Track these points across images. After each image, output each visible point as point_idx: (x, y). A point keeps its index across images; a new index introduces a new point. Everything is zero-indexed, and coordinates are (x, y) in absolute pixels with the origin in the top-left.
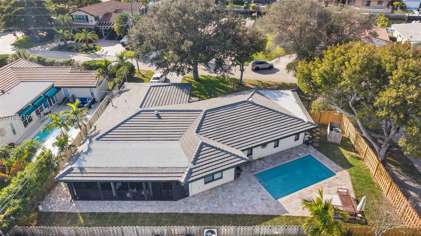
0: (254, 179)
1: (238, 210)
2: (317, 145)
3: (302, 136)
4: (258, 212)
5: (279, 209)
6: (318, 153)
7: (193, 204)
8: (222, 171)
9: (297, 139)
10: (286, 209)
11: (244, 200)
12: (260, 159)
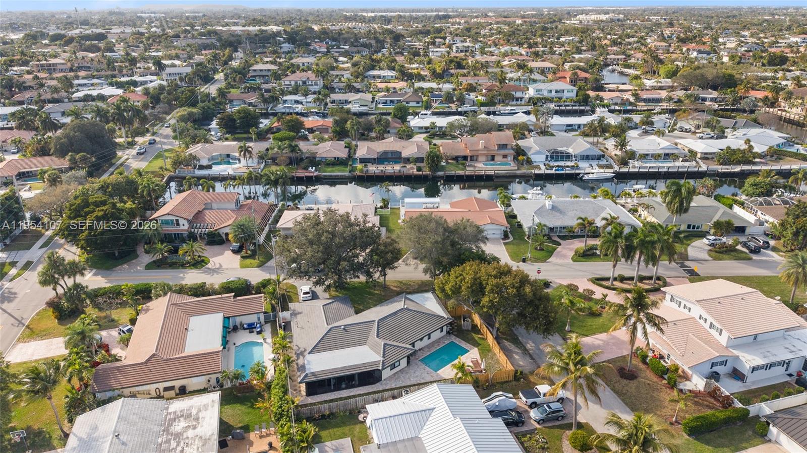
0: (420, 363)
2: (456, 333)
3: (445, 328)
6: (458, 339)
7: (386, 384)
8: (399, 361)
9: (442, 331)
11: (417, 376)
12: (420, 350)
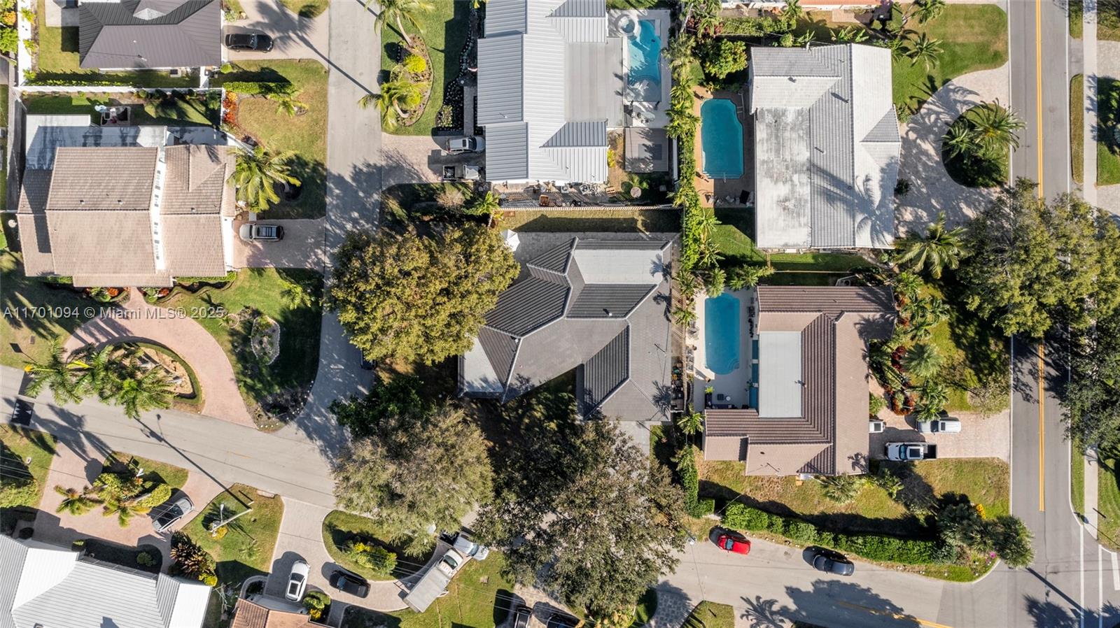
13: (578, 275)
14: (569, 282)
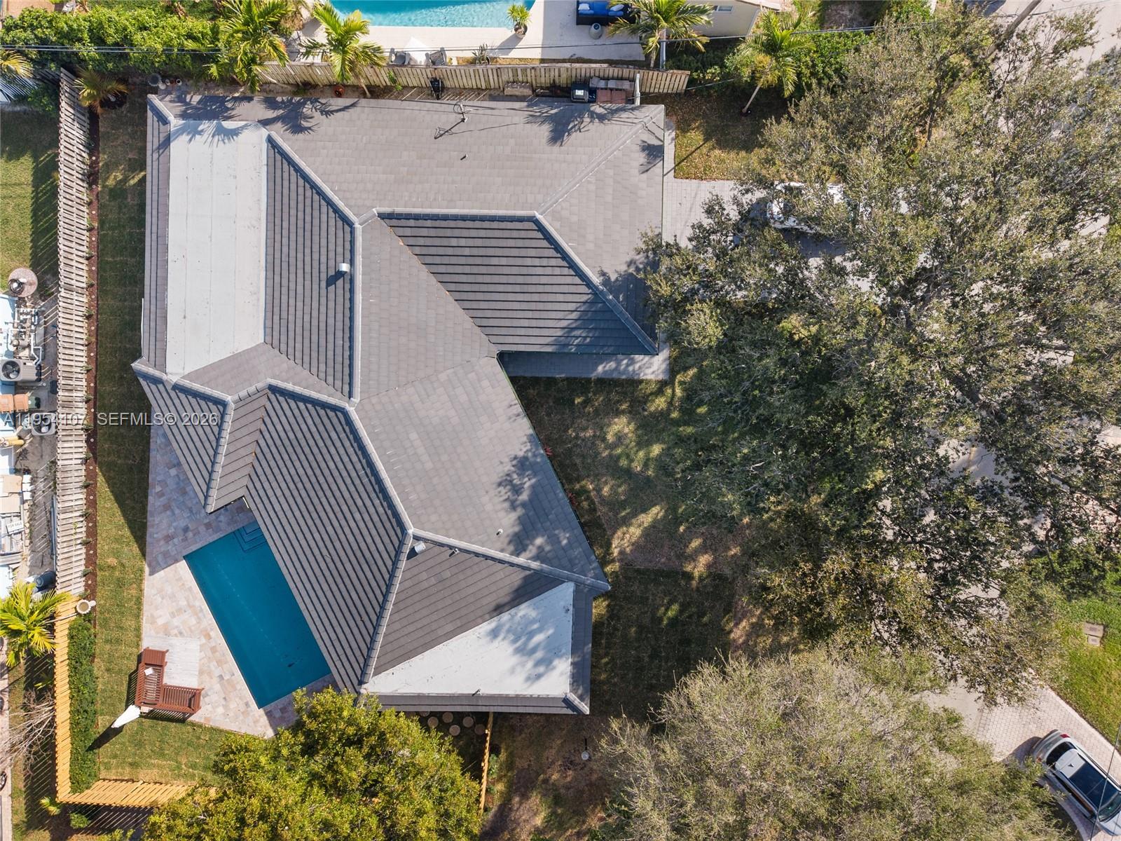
1: (159, 478)
4: (152, 515)
5: (160, 558)
10: (162, 573)
13: (237, 364)
14: (252, 389)
